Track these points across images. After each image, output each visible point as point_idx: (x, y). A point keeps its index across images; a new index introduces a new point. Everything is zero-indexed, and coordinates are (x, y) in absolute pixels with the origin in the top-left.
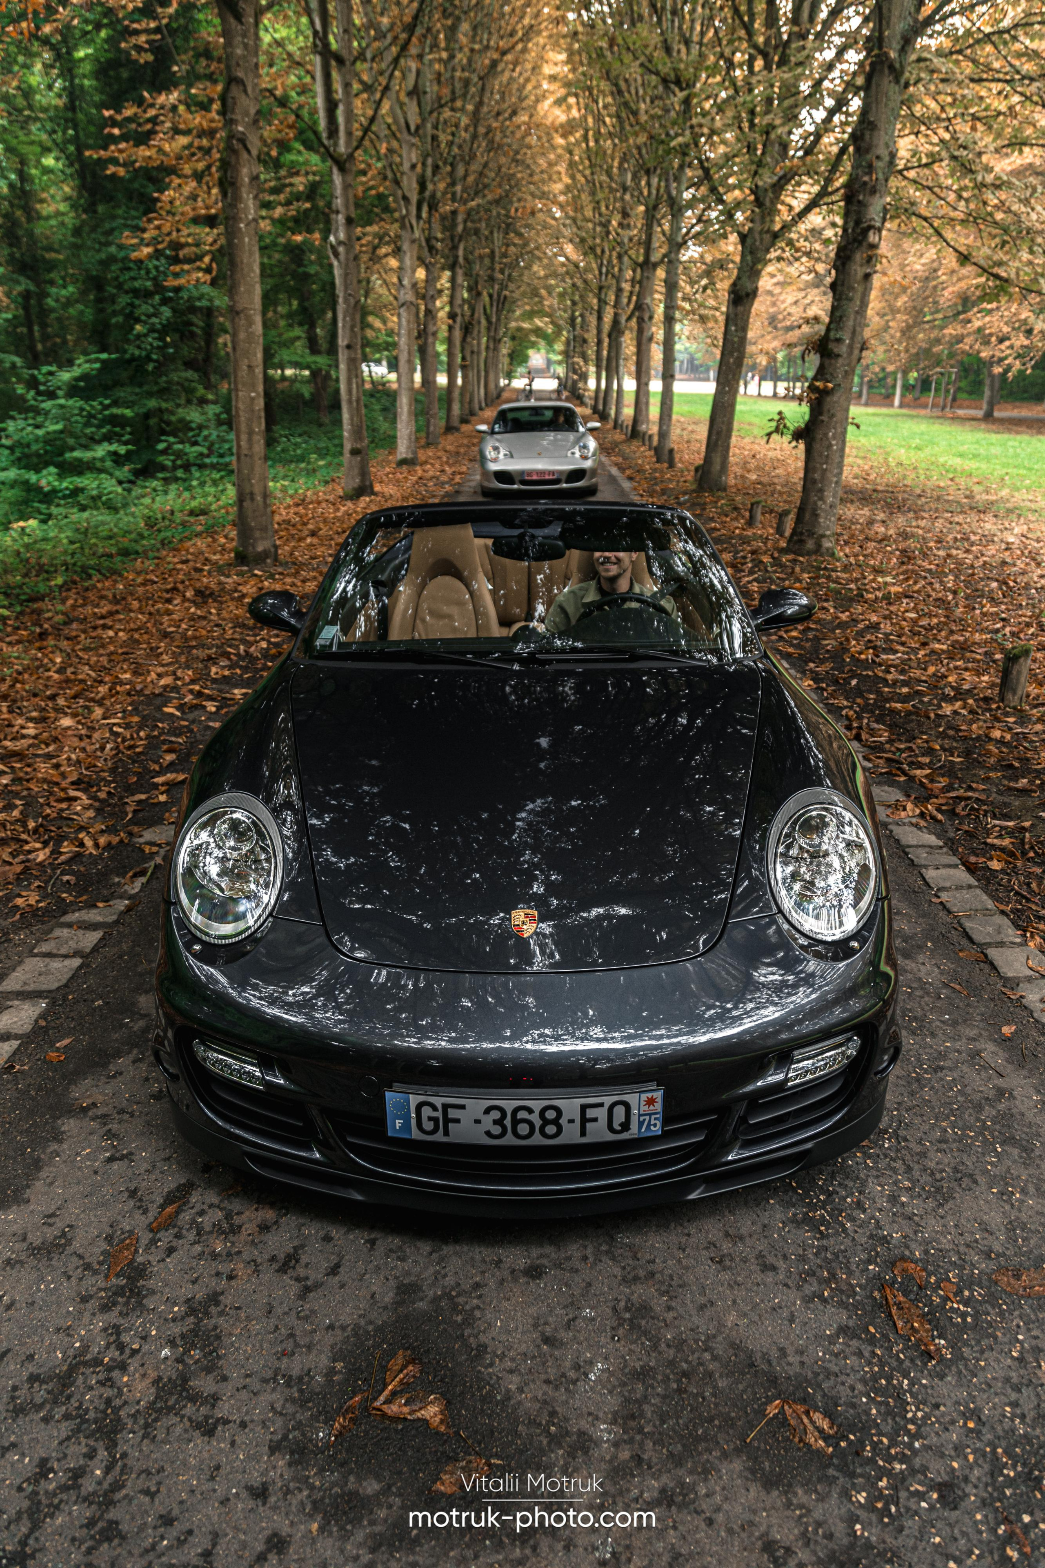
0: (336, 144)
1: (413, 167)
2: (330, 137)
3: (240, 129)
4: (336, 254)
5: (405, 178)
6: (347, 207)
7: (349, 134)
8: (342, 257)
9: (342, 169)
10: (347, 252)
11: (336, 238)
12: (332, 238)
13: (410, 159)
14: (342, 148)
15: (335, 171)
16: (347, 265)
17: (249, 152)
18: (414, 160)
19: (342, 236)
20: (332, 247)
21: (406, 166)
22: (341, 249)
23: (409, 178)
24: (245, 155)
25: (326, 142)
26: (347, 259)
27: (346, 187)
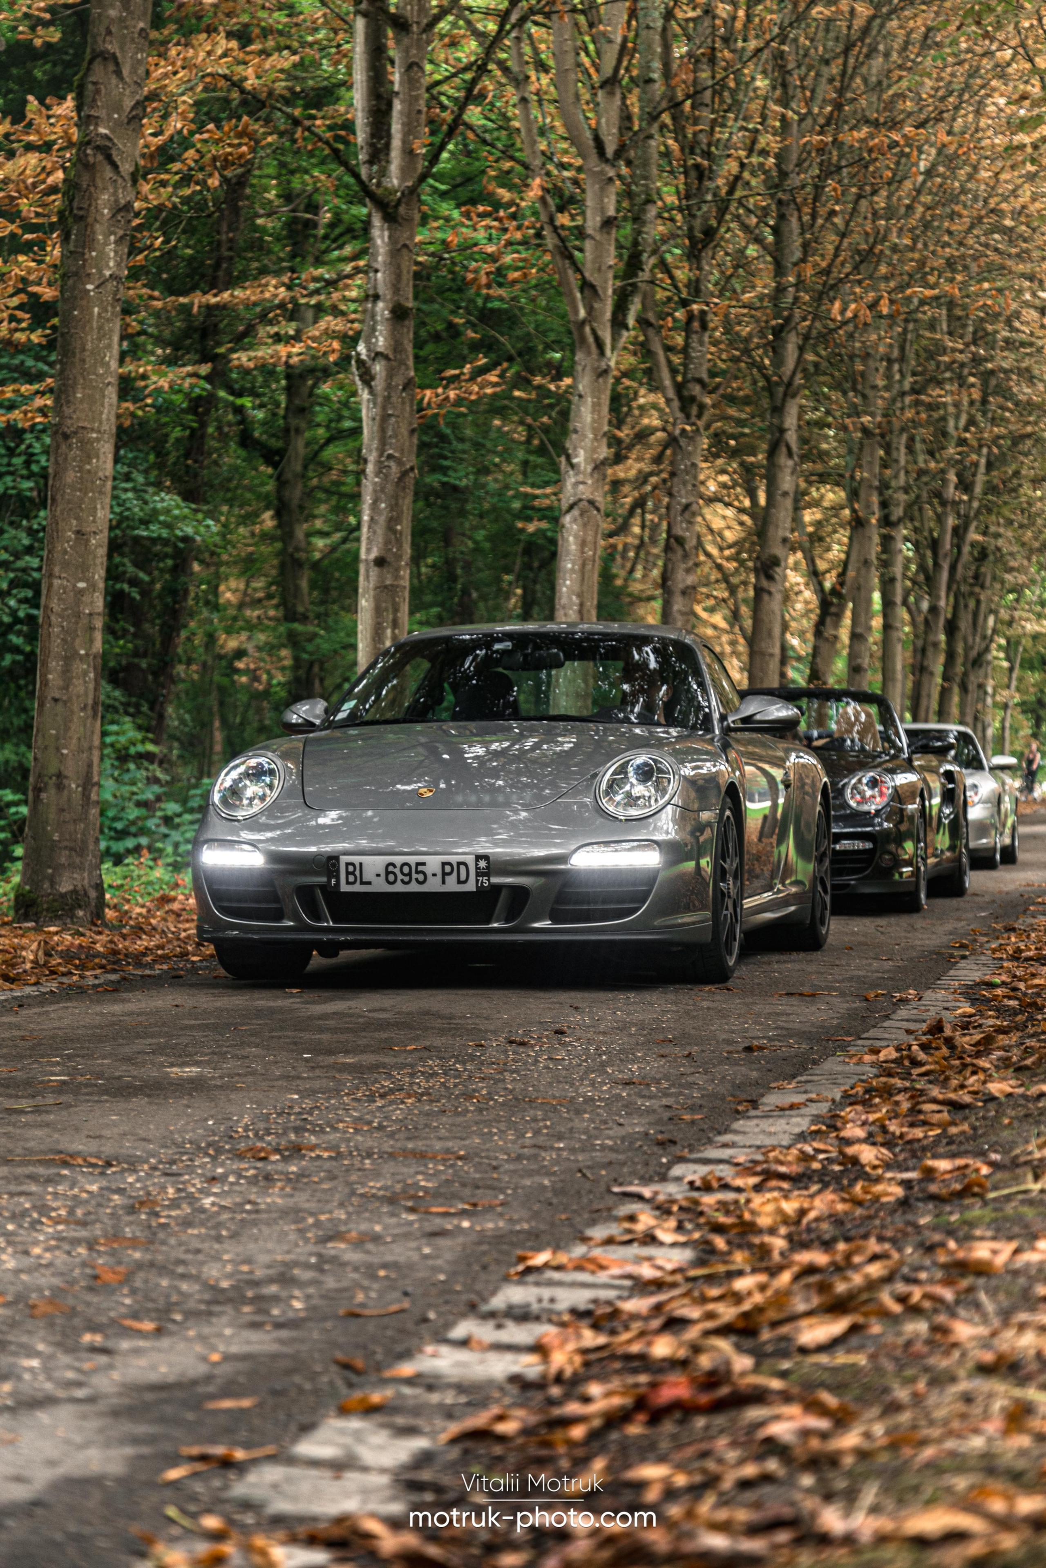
0: (383, 173)
1: (608, 223)
2: (370, 162)
3: (102, 130)
4: (367, 378)
5: (588, 245)
6: (396, 288)
7: (409, 153)
8: (379, 384)
9: (390, 217)
10: (390, 374)
11: (369, 350)
12: (361, 348)
13: (603, 210)
14: (394, 180)
15: (377, 221)
16: (387, 399)
17: (115, 166)
18: (611, 212)
19: (381, 342)
20: (360, 363)
21: (592, 222)
22: (378, 368)
23: (598, 245)
24: (108, 173)
25: (364, 172)
26: (389, 387)
27: (398, 250)
